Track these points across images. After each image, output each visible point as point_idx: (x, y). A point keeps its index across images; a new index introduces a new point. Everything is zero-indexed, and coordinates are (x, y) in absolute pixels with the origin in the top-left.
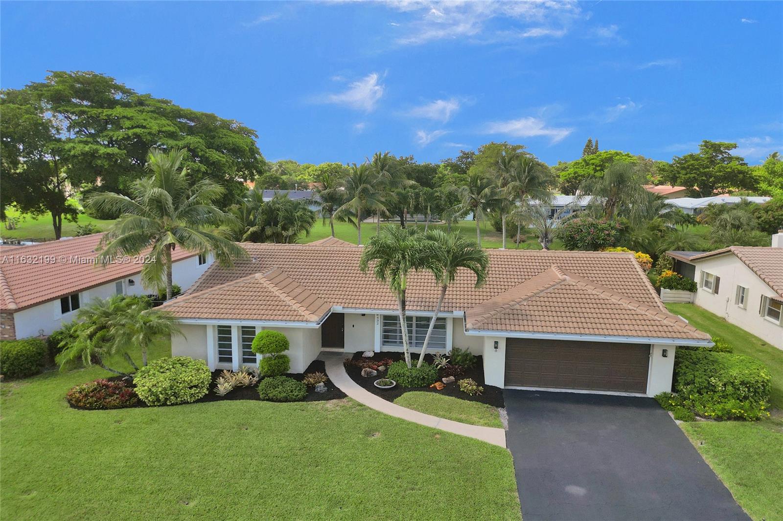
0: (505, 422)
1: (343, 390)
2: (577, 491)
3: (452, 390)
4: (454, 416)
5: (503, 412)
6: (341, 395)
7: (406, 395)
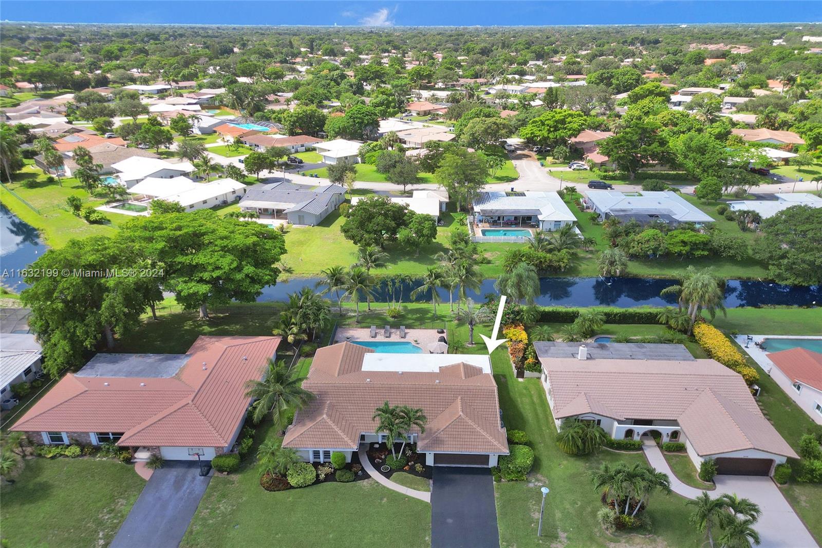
0: (431, 488)
1: (369, 473)
2: (450, 521)
3: (412, 471)
4: (413, 486)
5: (431, 482)
6: (368, 477)
7: (395, 474)
